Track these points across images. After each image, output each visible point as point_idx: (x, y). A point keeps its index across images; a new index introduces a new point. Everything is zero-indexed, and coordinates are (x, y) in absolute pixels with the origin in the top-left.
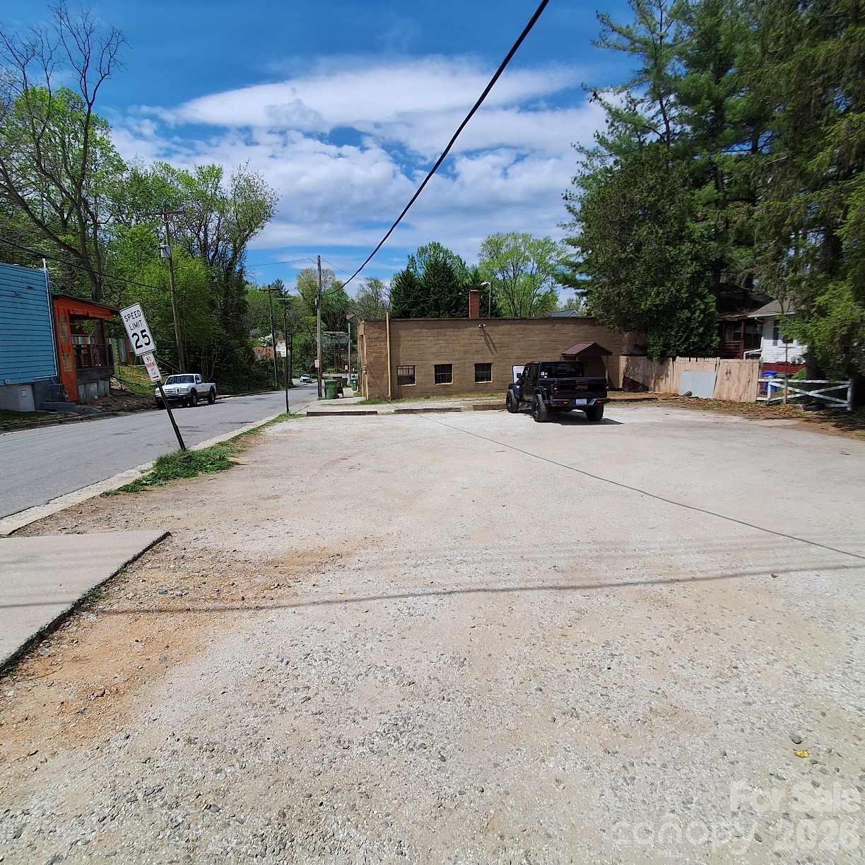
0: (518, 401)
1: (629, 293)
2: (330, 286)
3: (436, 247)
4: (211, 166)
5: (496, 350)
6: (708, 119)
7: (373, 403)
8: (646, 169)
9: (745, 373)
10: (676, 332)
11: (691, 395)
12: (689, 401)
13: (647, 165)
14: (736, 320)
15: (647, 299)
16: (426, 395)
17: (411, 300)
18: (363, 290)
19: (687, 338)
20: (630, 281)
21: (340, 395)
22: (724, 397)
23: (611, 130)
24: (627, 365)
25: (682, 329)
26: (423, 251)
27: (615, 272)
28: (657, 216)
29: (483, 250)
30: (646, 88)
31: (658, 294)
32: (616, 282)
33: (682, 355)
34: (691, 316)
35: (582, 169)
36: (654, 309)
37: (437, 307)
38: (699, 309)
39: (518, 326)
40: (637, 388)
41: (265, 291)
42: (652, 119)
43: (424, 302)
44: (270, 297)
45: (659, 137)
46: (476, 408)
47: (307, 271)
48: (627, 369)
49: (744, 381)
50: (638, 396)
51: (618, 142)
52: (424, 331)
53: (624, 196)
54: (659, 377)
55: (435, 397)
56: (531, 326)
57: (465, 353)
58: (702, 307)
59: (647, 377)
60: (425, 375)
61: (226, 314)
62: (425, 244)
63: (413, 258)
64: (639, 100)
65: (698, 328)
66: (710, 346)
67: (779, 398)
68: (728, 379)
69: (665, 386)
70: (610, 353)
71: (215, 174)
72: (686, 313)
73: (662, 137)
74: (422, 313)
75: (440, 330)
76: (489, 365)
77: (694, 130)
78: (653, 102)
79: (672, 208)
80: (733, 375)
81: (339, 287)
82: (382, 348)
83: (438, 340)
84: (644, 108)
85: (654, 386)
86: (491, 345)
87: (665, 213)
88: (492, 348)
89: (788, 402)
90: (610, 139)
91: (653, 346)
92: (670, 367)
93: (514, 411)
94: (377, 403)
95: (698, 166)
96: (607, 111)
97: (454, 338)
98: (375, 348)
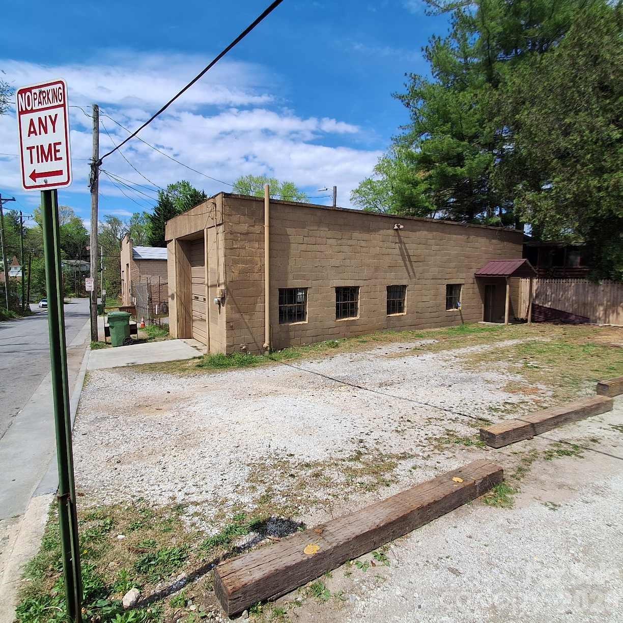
2: (69, 221)
5: (412, 266)
24: (539, 289)
57: (376, 269)
59: (584, 306)
60: (322, 305)
76: (403, 289)
82: (255, 254)
85: (605, 315)
86: (407, 259)
88: (408, 263)
97: (363, 244)
98: (243, 252)
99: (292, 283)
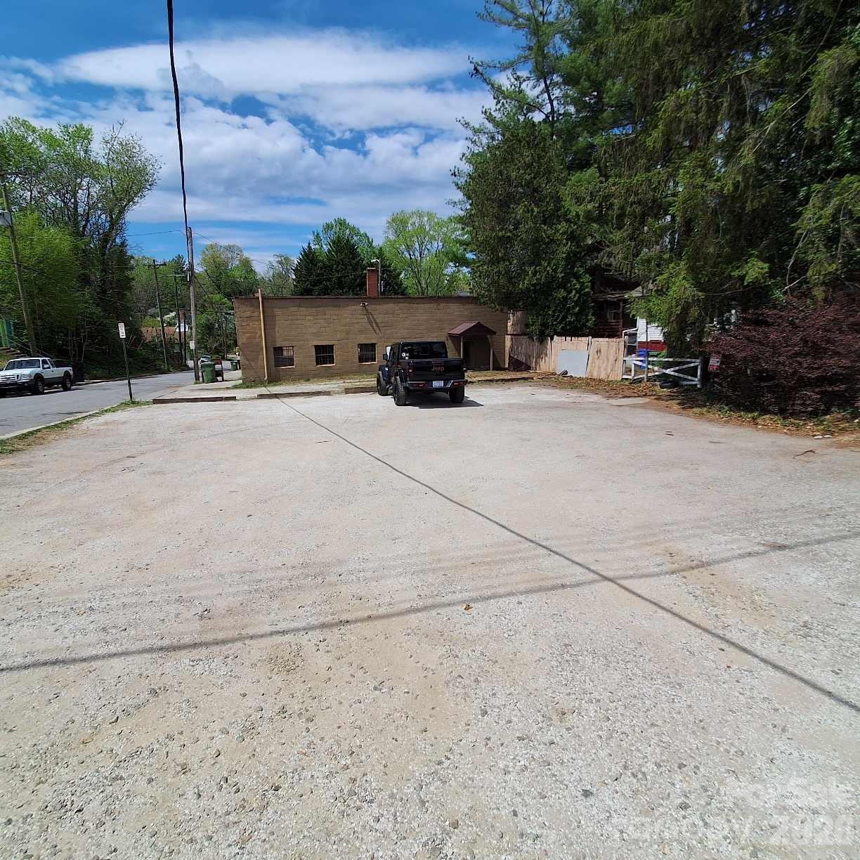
0: (387, 384)
1: (508, 272)
2: (237, 263)
3: (342, 223)
4: (78, 126)
5: (380, 330)
6: (592, 101)
7: (247, 387)
8: (522, 145)
9: (612, 351)
10: (553, 311)
11: (567, 374)
12: (564, 380)
13: (524, 142)
14: (615, 300)
15: (525, 279)
16: (307, 378)
17: (313, 278)
18: (272, 267)
19: (564, 318)
20: (509, 260)
21: (219, 378)
22: (595, 376)
23: (498, 107)
24: (512, 344)
25: (559, 309)
26: (328, 227)
27: (494, 250)
28: (534, 194)
29: (388, 228)
30: (530, 65)
31: (535, 274)
32: (495, 261)
33: (560, 335)
34: (567, 295)
35: (471, 146)
36: (532, 288)
37: (340, 284)
38: (575, 289)
39: (401, 305)
40: (520, 367)
41: (149, 266)
42: (538, 97)
43: (328, 280)
44: (156, 273)
45: (544, 117)
46: (347, 391)
47: (212, 247)
48: (512, 348)
49: (612, 359)
50: (519, 375)
51: (505, 120)
52: (301, 309)
53: (501, 173)
54: (539, 356)
55: (315, 379)
56: (416, 305)
57: (348, 333)
58: (578, 286)
59: (529, 357)
60: (304, 356)
61: (104, 292)
62: (331, 220)
63: (318, 234)
64: (524, 77)
65: (574, 307)
66: (586, 326)
67: (641, 376)
68: (599, 357)
69: (545, 366)
70: (495, 333)
71: (84, 136)
72: (562, 293)
73: (547, 116)
74: (325, 291)
75: (318, 309)
76: (373, 345)
77: (578, 111)
78: (538, 81)
79: (548, 187)
80: (602, 354)
81: (246, 264)
82: (256, 328)
83: (317, 319)
84: (529, 87)
85: (536, 364)
86: (374, 325)
87: (541, 192)
88: (375, 328)
89: (649, 379)
90: (498, 115)
91: (532, 326)
92: (549, 347)
93: (384, 393)
94: (251, 387)
95: (579, 148)
96: (490, 86)
97: (335, 317)
98: (248, 328)
99: (278, 345)
